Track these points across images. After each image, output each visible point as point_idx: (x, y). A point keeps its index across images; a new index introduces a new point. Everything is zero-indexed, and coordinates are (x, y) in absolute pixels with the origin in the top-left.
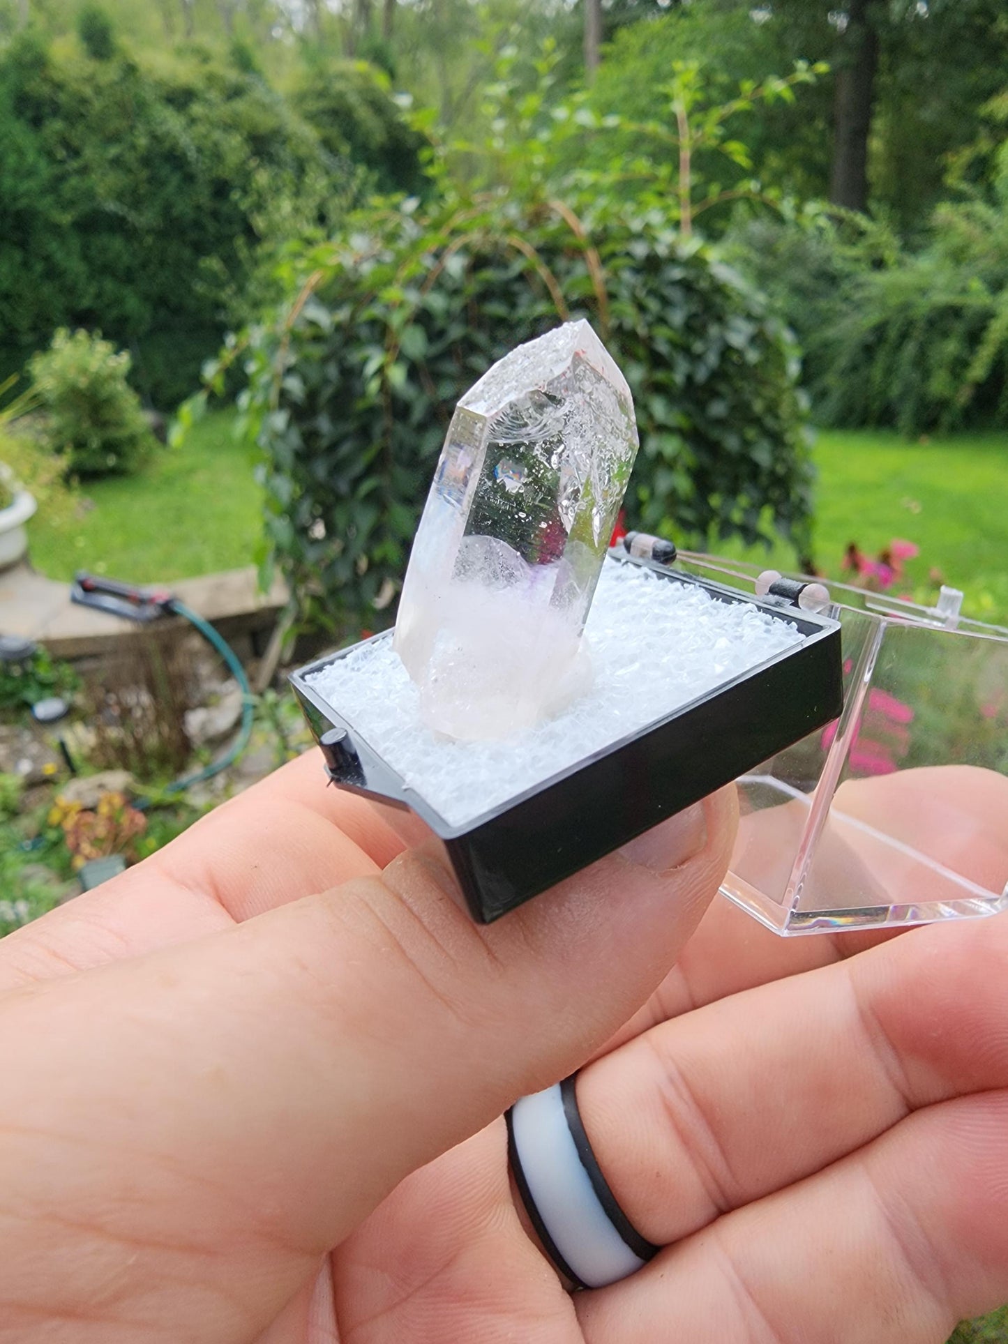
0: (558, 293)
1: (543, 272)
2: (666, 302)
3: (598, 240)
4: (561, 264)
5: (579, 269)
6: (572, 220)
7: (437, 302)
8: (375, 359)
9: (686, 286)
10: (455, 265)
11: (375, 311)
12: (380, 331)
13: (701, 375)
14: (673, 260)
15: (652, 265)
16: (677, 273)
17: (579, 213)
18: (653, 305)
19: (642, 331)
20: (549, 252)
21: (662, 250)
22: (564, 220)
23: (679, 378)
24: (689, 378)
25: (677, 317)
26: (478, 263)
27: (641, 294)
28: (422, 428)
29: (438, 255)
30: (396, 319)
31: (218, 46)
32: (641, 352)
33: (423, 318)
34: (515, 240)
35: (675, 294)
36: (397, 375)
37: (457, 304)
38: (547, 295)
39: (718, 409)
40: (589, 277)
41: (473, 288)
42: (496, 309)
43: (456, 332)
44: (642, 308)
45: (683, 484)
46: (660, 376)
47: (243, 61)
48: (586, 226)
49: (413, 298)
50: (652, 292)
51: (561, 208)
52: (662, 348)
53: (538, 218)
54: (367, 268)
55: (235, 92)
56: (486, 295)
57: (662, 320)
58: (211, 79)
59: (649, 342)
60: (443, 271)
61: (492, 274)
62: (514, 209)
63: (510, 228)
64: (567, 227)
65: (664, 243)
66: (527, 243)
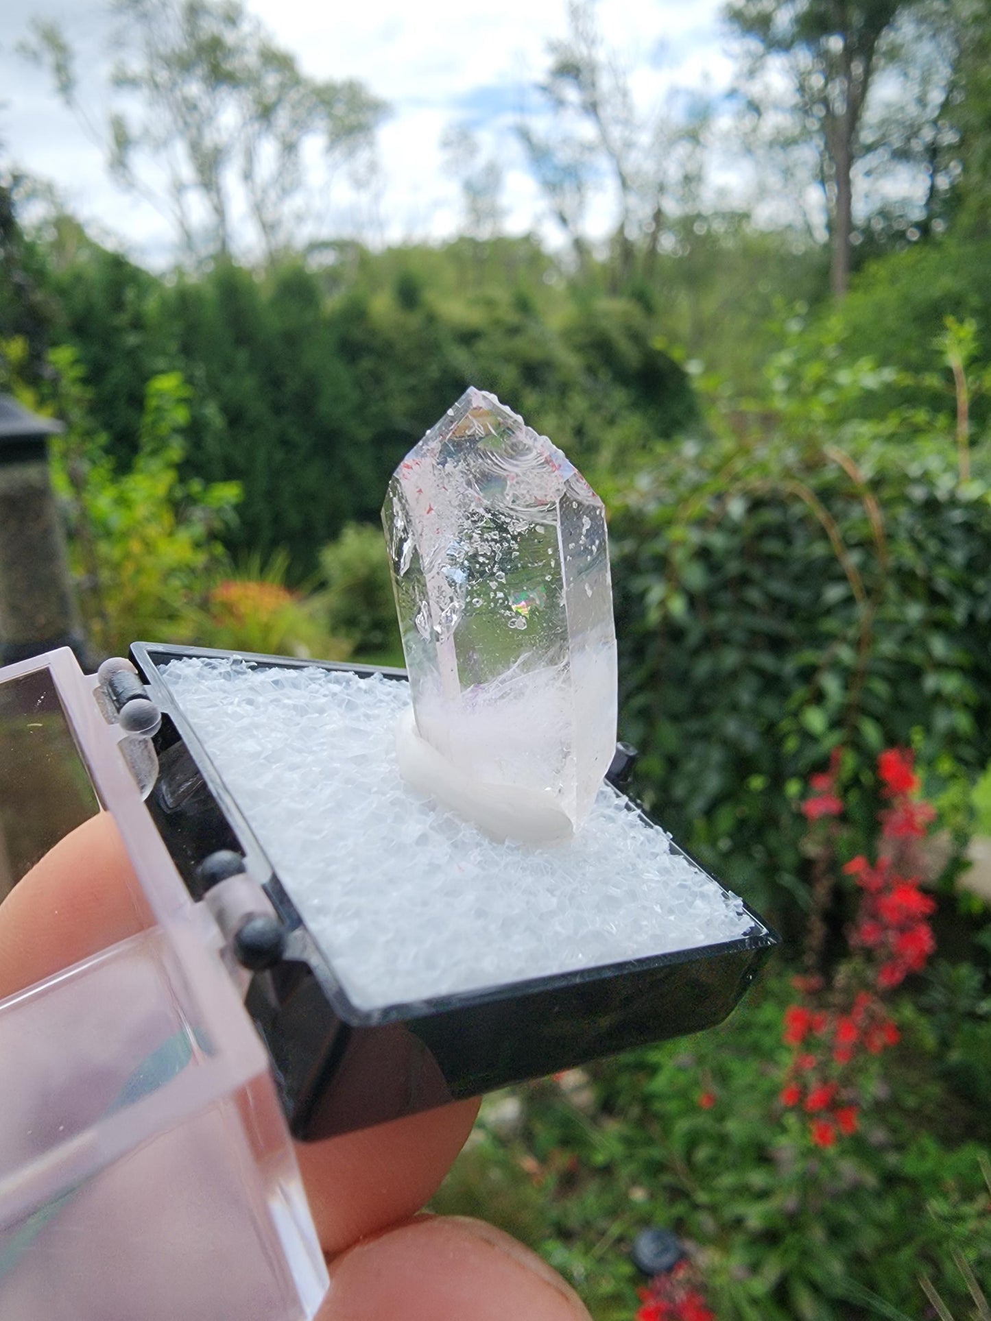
0: (835, 533)
1: (821, 515)
2: (945, 542)
3: (876, 484)
4: (839, 505)
5: (856, 512)
6: (848, 467)
7: (718, 541)
8: (657, 591)
9: (968, 528)
10: (736, 508)
11: (657, 547)
12: (662, 565)
13: (984, 613)
14: (953, 502)
15: (932, 507)
16: (957, 516)
17: (856, 458)
18: (933, 546)
19: (920, 570)
20: (825, 495)
21: (941, 494)
22: (841, 469)
23: (959, 615)
24: (971, 618)
25: (958, 556)
26: (756, 504)
27: (921, 536)
28: (696, 652)
29: (720, 497)
30: (679, 556)
31: (501, 294)
32: (920, 589)
33: (703, 554)
34: (789, 487)
35: (957, 535)
36: (678, 606)
37: (736, 542)
38: (823, 535)
40: (866, 520)
41: (751, 527)
42: (772, 546)
43: (733, 567)
44: (919, 547)
45: (963, 722)
46: (940, 613)
47: (523, 305)
48: (865, 472)
49: (694, 537)
50: (933, 533)
51: (835, 453)
52: (942, 585)
53: (814, 464)
54: (652, 508)
55: (514, 331)
56: (764, 533)
57: (941, 559)
58: (497, 322)
59: (928, 581)
60: (726, 515)
61: (770, 516)
62: (791, 456)
63: (788, 473)
64: (844, 476)
65: (944, 486)
66: (805, 488)
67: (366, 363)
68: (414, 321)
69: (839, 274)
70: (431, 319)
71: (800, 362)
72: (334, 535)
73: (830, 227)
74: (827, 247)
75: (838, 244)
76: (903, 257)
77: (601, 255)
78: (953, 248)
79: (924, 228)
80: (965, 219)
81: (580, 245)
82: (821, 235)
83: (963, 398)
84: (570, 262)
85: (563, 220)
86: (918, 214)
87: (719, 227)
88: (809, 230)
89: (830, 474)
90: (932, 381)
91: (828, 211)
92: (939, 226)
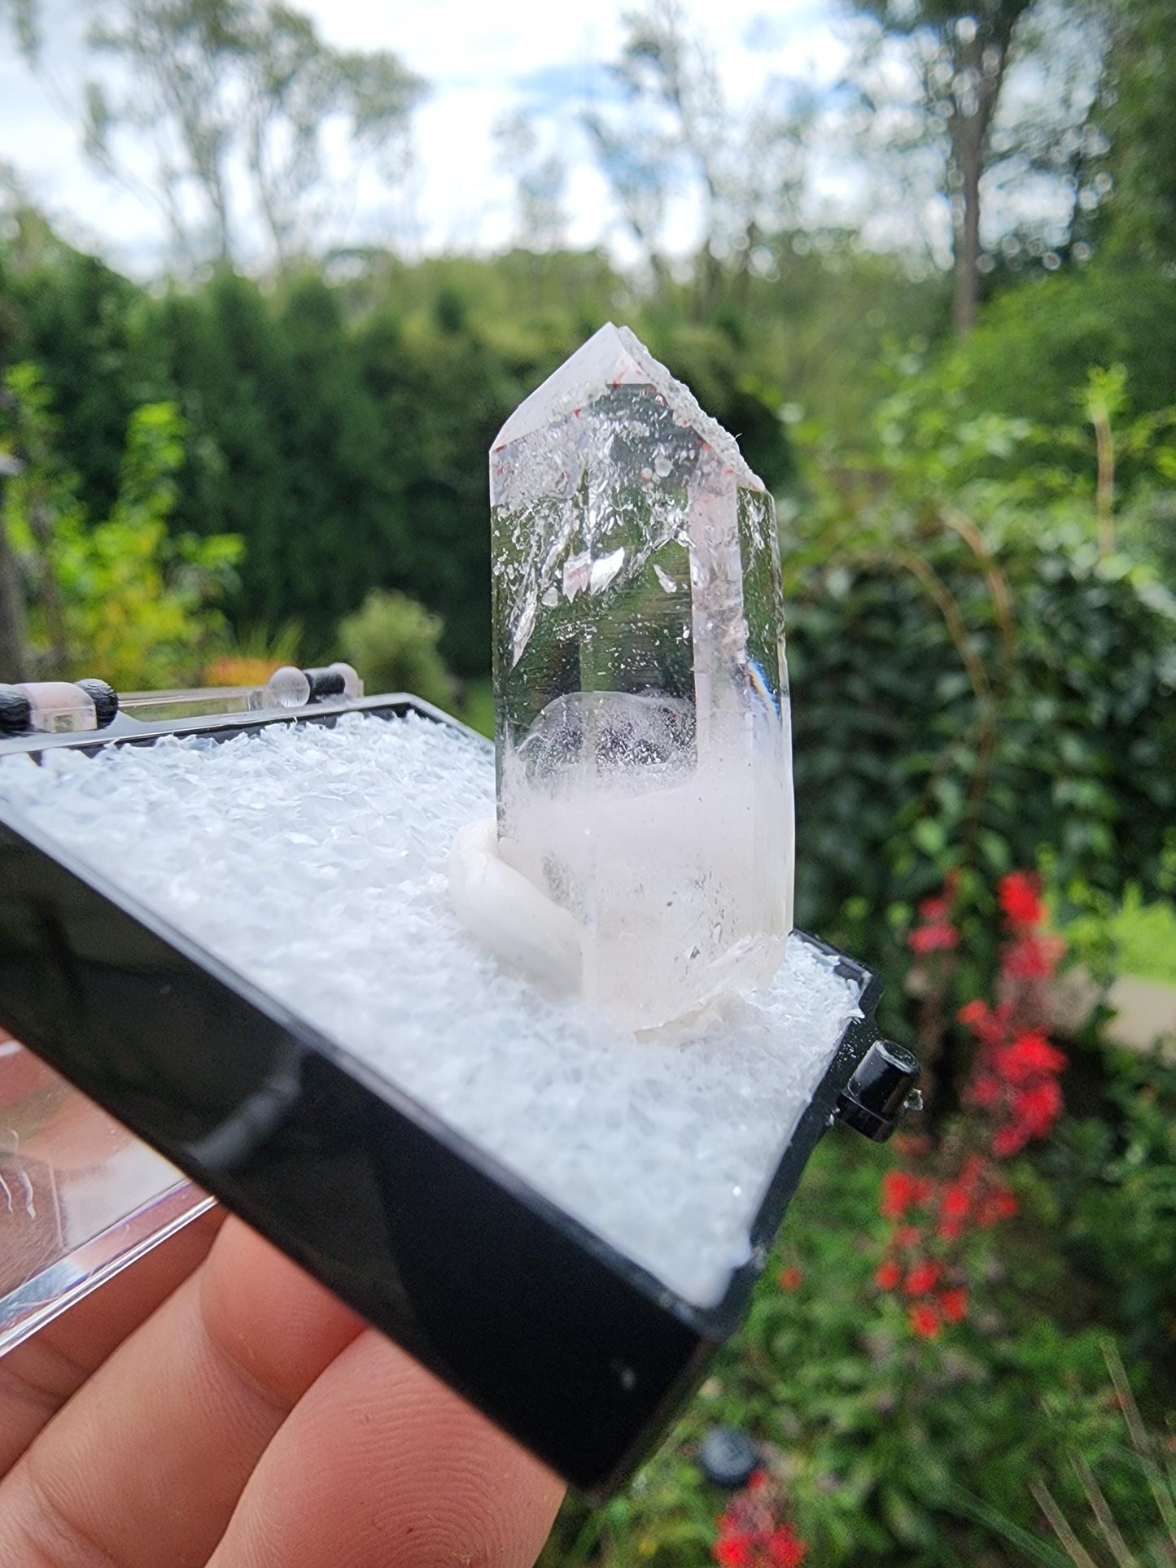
0: (954, 613)
1: (936, 592)
3: (1004, 557)
4: (958, 581)
5: (978, 591)
6: (969, 537)
7: (816, 622)
9: (1109, 612)
10: (838, 583)
13: (1125, 711)
14: (1092, 581)
15: (1067, 586)
16: (1095, 597)
17: (980, 525)
18: (1067, 633)
19: (1052, 661)
20: (944, 569)
21: (1078, 571)
22: (962, 540)
23: (1097, 711)
24: (1111, 717)
25: (1097, 645)
26: (862, 578)
27: (1054, 621)
29: (820, 569)
32: (1051, 683)
34: (901, 559)
35: (1095, 619)
37: (837, 623)
38: (939, 616)
39: (1144, 751)
40: (989, 602)
41: (856, 606)
42: (880, 629)
43: (833, 653)
44: (1051, 632)
45: (1098, 838)
46: (1074, 712)
48: (989, 543)
50: (1068, 617)
51: (956, 520)
52: (1076, 679)
53: (930, 531)
56: (870, 612)
57: (1075, 648)
59: (1062, 673)
60: (825, 591)
61: (878, 593)
62: (904, 522)
63: (899, 542)
64: (966, 548)
65: (1082, 562)
66: (918, 560)
67: (397, 399)
68: (456, 348)
69: (965, 306)
70: (477, 347)
71: (916, 410)
72: (355, 605)
73: (955, 249)
74: (951, 274)
75: (964, 270)
76: (1040, 288)
77: (683, 276)
78: (1100, 280)
79: (1065, 253)
80: (1114, 244)
81: (657, 263)
82: (944, 259)
83: (1107, 457)
84: (645, 281)
85: (638, 231)
86: (1058, 238)
87: (824, 245)
88: (929, 254)
89: (948, 546)
90: (1071, 437)
91: (955, 230)
92: (1082, 253)
